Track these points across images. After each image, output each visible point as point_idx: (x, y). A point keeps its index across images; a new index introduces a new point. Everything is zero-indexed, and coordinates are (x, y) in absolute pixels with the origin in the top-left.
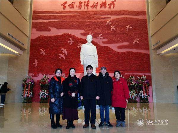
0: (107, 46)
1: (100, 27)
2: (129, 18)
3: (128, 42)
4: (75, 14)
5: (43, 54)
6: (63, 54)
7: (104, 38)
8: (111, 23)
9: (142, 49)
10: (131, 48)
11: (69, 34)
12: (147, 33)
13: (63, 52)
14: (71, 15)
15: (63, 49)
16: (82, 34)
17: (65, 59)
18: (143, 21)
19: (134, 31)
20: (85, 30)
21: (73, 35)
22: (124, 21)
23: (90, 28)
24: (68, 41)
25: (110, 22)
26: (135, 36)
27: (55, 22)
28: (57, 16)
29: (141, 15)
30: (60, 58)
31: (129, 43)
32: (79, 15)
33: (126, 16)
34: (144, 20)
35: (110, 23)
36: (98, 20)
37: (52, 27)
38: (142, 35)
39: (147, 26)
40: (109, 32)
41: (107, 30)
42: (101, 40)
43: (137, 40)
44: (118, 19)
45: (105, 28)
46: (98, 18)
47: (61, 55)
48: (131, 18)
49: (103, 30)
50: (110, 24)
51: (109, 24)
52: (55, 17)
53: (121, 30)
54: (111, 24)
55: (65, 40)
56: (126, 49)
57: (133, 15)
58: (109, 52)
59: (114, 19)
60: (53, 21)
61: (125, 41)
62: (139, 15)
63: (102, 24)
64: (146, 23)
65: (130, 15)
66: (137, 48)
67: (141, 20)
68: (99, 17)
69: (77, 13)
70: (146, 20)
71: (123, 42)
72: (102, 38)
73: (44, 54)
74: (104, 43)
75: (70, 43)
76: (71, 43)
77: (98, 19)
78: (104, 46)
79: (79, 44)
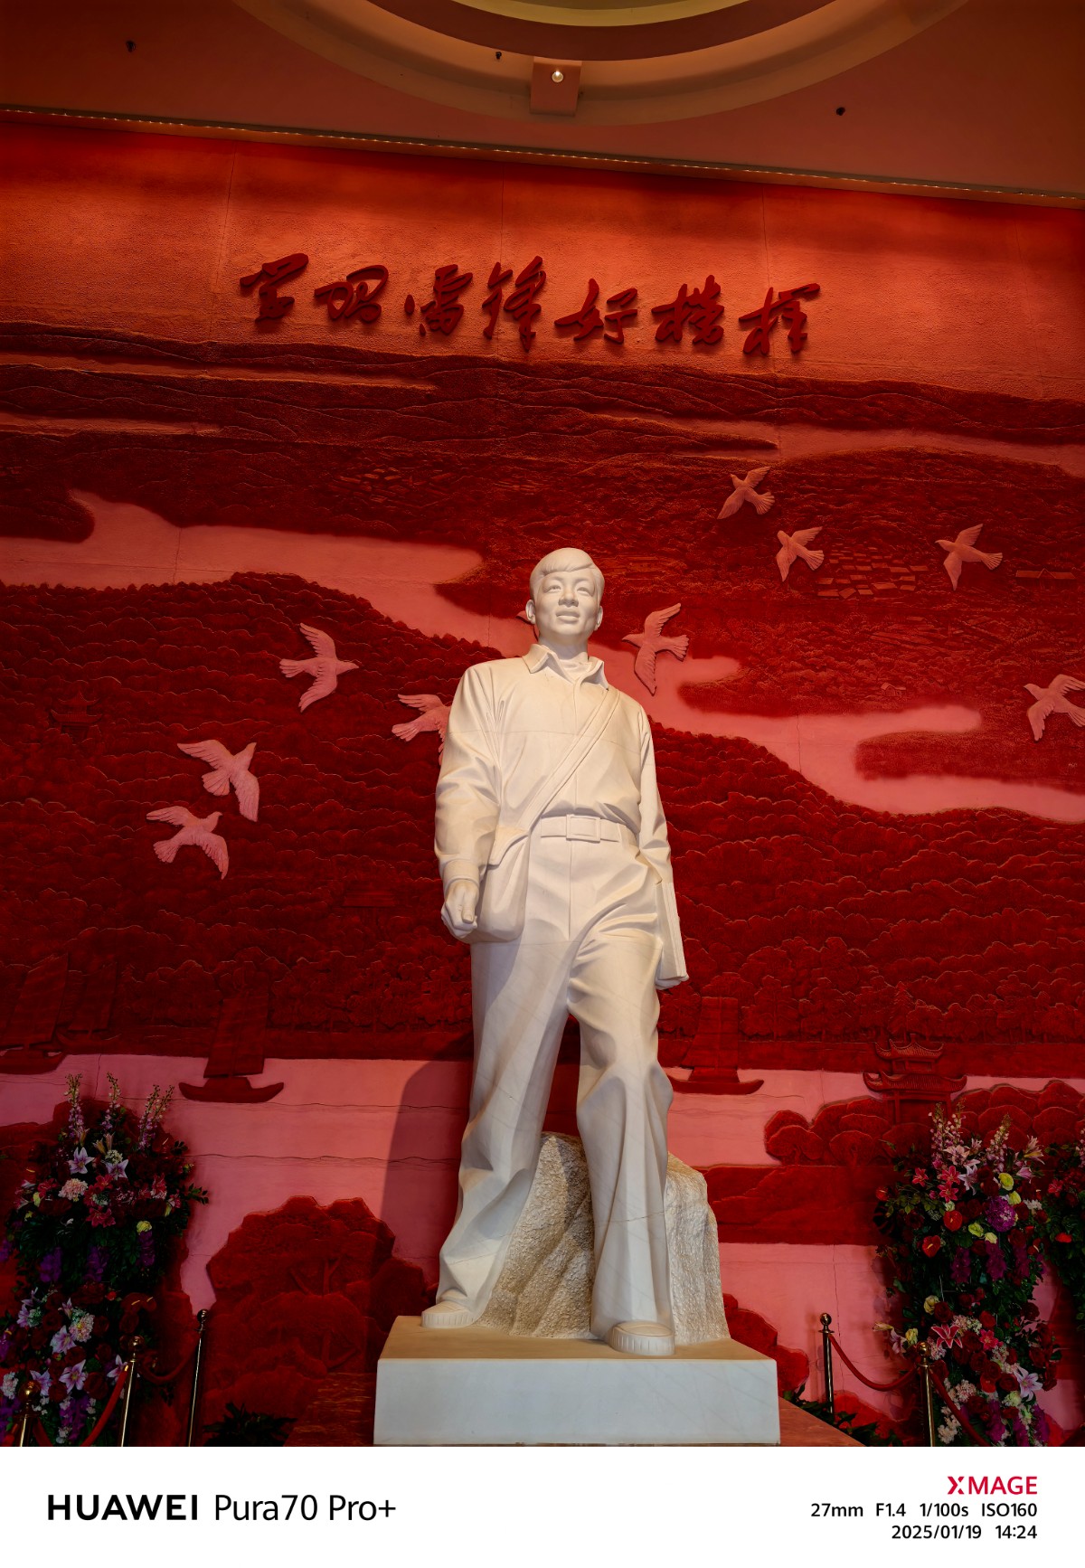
0: (741, 744)
1: (656, 534)
2: (962, 461)
3: (967, 703)
4: (389, 383)
6: (202, 803)
7: (699, 650)
8: (778, 497)
10: (1006, 778)
11: (296, 581)
13: (215, 784)
14: (335, 391)
15: (212, 743)
16: (452, 593)
19: (1020, 598)
20: (484, 552)
21: (351, 599)
22: (911, 488)
24: (286, 663)
25: (760, 488)
26: (1043, 643)
27: (146, 440)
28: (187, 384)
30: (166, 850)
31: (985, 718)
32: (429, 398)
33: (929, 442)
35: (765, 500)
36: (636, 460)
37: (116, 494)
40: (757, 586)
41: (734, 567)
42: (665, 665)
43: (1071, 696)
44: (850, 460)
45: (714, 543)
46: (627, 440)
47: (176, 814)
48: (988, 466)
49: (693, 565)
50: (761, 509)
51: (748, 506)
52: (153, 399)
53: (882, 575)
54: (774, 511)
55: (243, 646)
56: (951, 781)
57: (998, 436)
59: (808, 462)
60: (126, 437)
61: (940, 698)
62: (1060, 441)
63: (675, 506)
65: (969, 433)
66: (1078, 782)
68: (640, 430)
69: (410, 376)
71: (912, 705)
72: (679, 643)
74: (696, 696)
75: (306, 680)
76: (324, 688)
77: (637, 448)
78: (706, 739)
79: (411, 700)
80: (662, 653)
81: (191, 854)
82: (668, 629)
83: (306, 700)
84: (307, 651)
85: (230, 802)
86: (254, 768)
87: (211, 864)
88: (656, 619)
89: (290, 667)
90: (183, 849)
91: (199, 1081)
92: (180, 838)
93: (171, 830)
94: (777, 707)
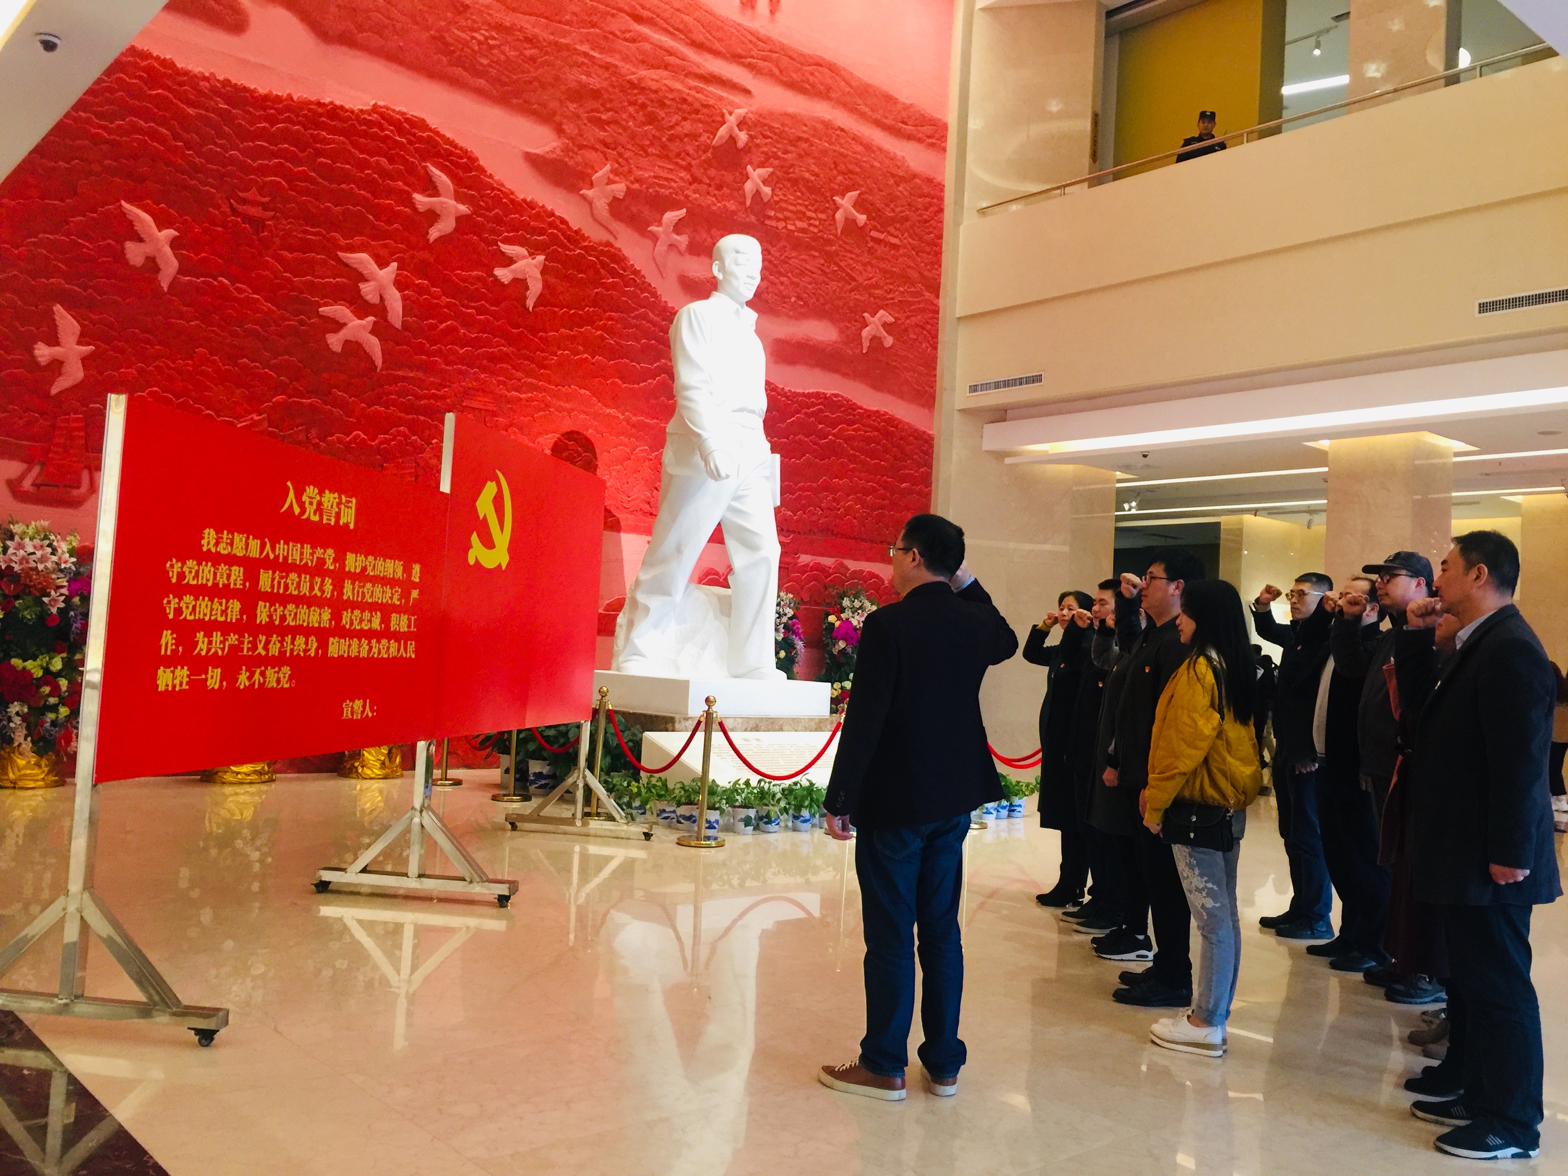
1: (674, 147)
2: (855, 138)
3: (833, 321)
5: (152, 264)
6: (361, 308)
9: (901, 396)
10: (845, 375)
11: (421, 124)
12: (935, 288)
13: (368, 290)
15: (364, 256)
16: (535, 161)
17: (379, 362)
18: (926, 190)
19: (871, 251)
20: (559, 131)
22: (825, 152)
23: (601, 124)
24: (418, 197)
25: (740, 126)
26: (876, 286)
29: (920, 141)
30: (335, 341)
31: (841, 332)
33: (841, 118)
34: (929, 181)
35: (743, 137)
36: (665, 77)
38: (913, 294)
39: (940, 237)
41: (719, 187)
43: (885, 325)
44: (793, 119)
45: (708, 164)
46: (662, 59)
48: (868, 147)
49: (695, 180)
50: (741, 144)
53: (801, 216)
55: (384, 174)
56: (817, 372)
57: (878, 123)
59: (771, 114)
61: (820, 314)
62: (909, 137)
63: (687, 127)
64: (941, 210)
65: (862, 115)
66: (879, 384)
67: (915, 176)
68: (669, 51)
70: (941, 187)
71: (806, 317)
72: (683, 240)
73: (170, 265)
76: (445, 226)
77: (666, 66)
79: (508, 249)
81: (353, 348)
83: (434, 234)
84: (431, 188)
85: (380, 310)
87: (369, 358)
88: (671, 216)
89: (420, 201)
90: (347, 343)
92: (343, 334)
93: (337, 326)
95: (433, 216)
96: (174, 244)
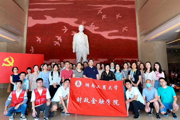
0: (99, 34)
1: (92, 16)
4: (69, 3)
5: (39, 41)
7: (95, 26)
8: (103, 12)
9: (130, 36)
10: (120, 36)
11: (63, 22)
13: (58, 39)
16: (76, 22)
17: (59, 46)
19: (123, 20)
20: (78, 19)
21: (67, 24)
22: (114, 10)
25: (101, 11)
26: (124, 24)
27: (50, 10)
28: (52, 5)
30: (55, 45)
31: (119, 31)
32: (73, 4)
33: (116, 6)
34: (132, 9)
36: (90, 9)
37: (48, 15)
38: (131, 23)
41: (99, 19)
42: (93, 28)
43: (126, 28)
44: (109, 8)
45: (97, 17)
49: (95, 19)
52: (50, 6)
53: (111, 19)
55: (59, 28)
56: (115, 36)
58: (100, 39)
59: (105, 8)
60: (48, 10)
61: (115, 29)
63: (94, 13)
65: (120, 4)
66: (126, 36)
68: (90, 6)
69: (71, 2)
70: (135, 9)
71: (113, 30)
74: (95, 30)
78: (96, 34)
79: (72, 32)
80: (93, 27)
81: (57, 45)
82: (93, 25)
83: (64, 32)
84: (64, 28)
85: (59, 41)
86: (61, 38)
88: (92, 24)
89: (63, 30)
91: (59, 61)
92: (56, 44)
94: (102, 31)
95: (64, 31)
96: (41, 39)
